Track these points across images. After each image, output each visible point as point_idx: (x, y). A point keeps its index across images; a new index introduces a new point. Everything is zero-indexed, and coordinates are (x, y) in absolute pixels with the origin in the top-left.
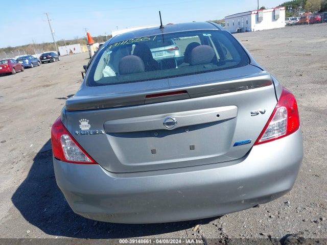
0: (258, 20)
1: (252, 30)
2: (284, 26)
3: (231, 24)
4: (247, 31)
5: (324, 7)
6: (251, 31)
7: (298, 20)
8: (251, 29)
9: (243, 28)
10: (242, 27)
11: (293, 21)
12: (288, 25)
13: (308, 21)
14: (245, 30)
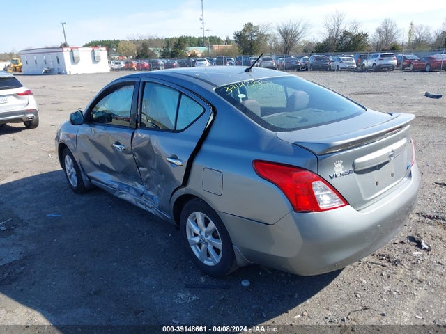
0: (74, 60)
1: (68, 73)
2: (108, 71)
3: (31, 62)
4: (59, 73)
5: (140, 53)
6: (66, 74)
7: (123, 65)
8: (65, 71)
9: (53, 69)
10: (52, 67)
11: (117, 66)
12: (113, 70)
13: (134, 66)
14: (57, 72)
